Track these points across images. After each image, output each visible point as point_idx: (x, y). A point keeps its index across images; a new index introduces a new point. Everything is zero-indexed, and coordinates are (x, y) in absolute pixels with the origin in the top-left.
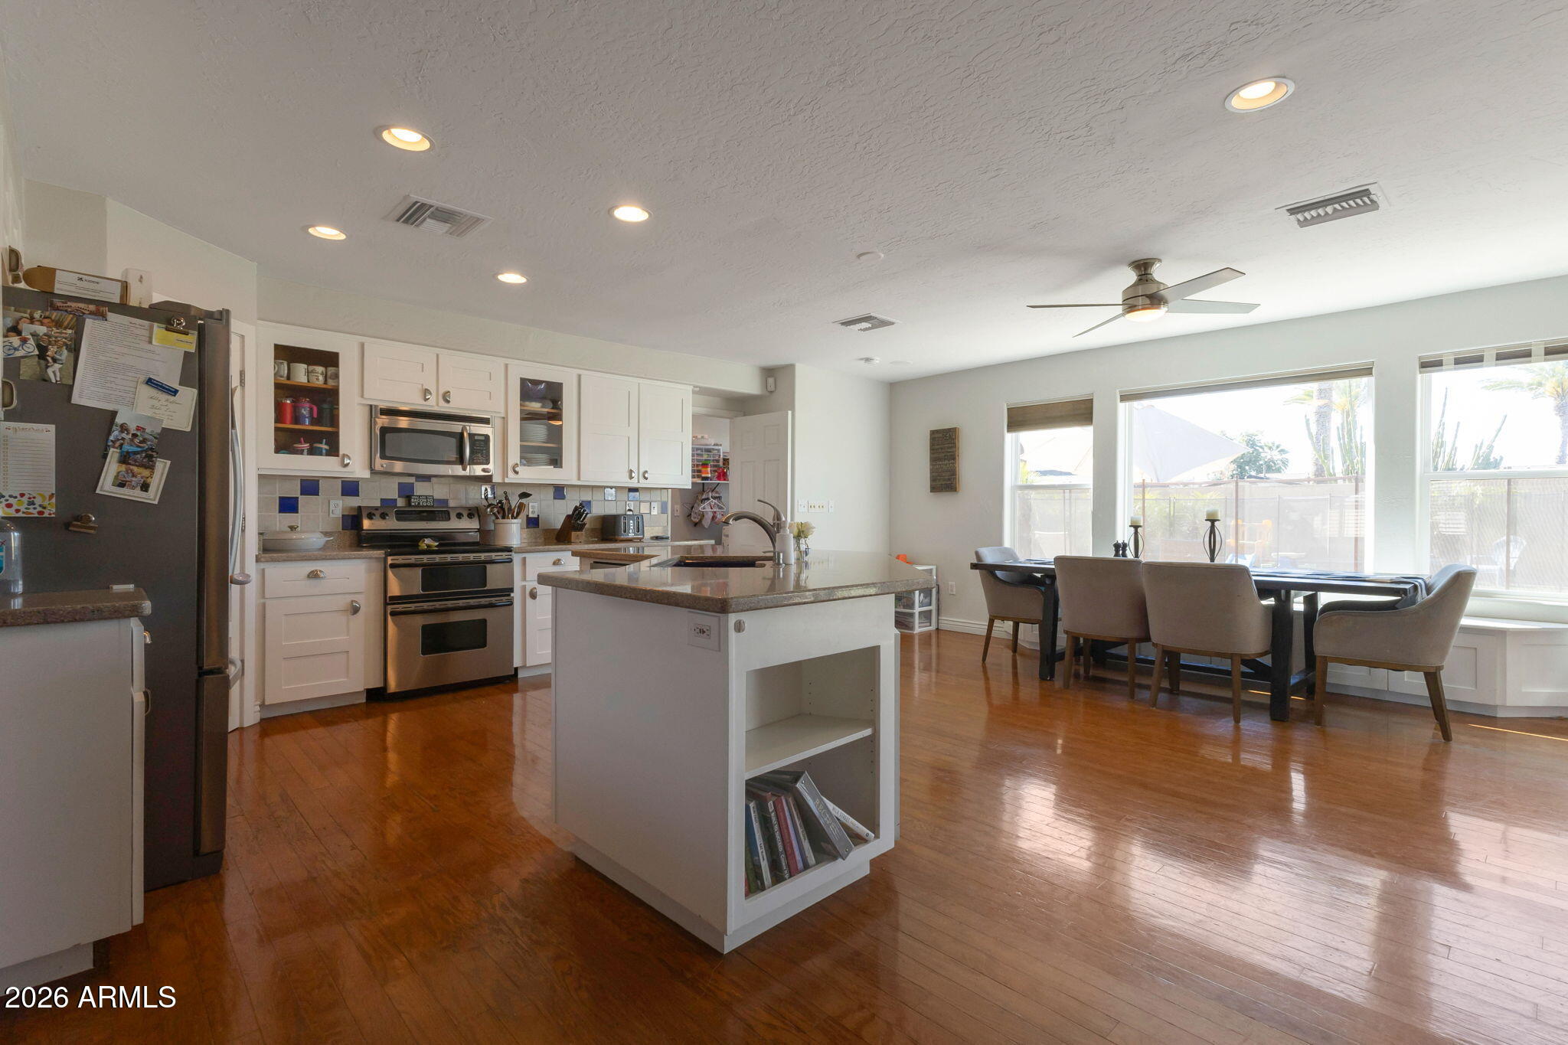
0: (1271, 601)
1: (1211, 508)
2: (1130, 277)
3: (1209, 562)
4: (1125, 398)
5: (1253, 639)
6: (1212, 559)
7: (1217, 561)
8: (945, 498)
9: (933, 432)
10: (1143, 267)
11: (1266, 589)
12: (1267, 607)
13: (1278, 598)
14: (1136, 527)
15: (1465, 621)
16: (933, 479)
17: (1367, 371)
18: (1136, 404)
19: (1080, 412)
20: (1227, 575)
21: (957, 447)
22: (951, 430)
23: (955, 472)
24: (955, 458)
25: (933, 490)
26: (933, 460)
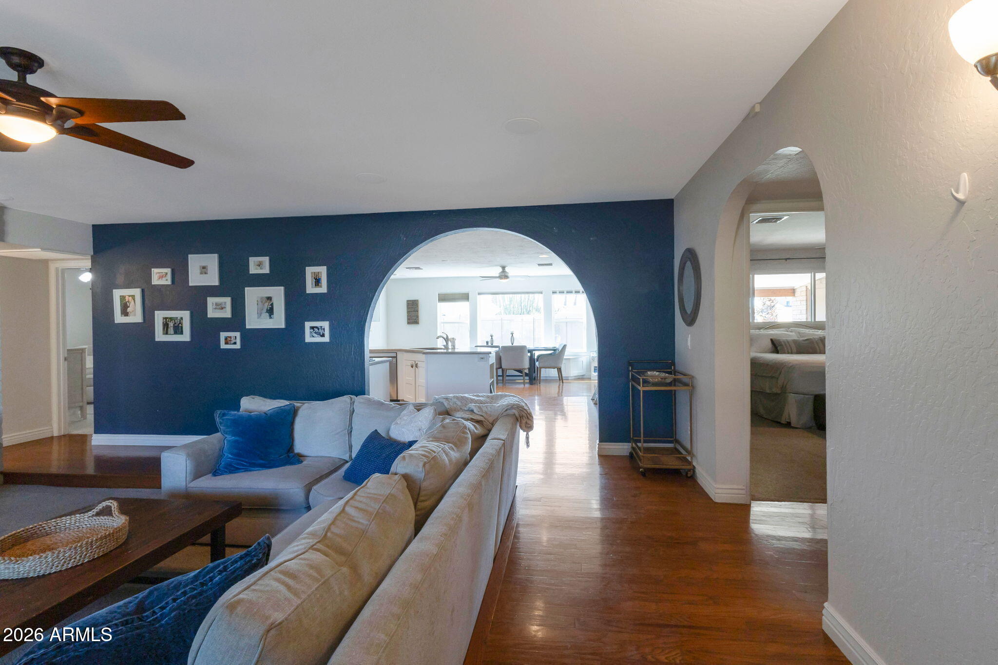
1: (512, 330)
2: (501, 270)
3: (511, 345)
4: (480, 294)
5: (525, 364)
6: (512, 344)
7: (514, 345)
8: (413, 327)
9: (408, 301)
10: (503, 268)
11: (530, 351)
12: (528, 356)
13: (531, 354)
14: (492, 336)
15: (565, 357)
16: (408, 319)
17: (542, 293)
18: (482, 296)
19: (465, 297)
20: (522, 348)
21: (418, 307)
22: (415, 301)
23: (417, 317)
24: (417, 311)
25: (409, 323)
26: (408, 312)
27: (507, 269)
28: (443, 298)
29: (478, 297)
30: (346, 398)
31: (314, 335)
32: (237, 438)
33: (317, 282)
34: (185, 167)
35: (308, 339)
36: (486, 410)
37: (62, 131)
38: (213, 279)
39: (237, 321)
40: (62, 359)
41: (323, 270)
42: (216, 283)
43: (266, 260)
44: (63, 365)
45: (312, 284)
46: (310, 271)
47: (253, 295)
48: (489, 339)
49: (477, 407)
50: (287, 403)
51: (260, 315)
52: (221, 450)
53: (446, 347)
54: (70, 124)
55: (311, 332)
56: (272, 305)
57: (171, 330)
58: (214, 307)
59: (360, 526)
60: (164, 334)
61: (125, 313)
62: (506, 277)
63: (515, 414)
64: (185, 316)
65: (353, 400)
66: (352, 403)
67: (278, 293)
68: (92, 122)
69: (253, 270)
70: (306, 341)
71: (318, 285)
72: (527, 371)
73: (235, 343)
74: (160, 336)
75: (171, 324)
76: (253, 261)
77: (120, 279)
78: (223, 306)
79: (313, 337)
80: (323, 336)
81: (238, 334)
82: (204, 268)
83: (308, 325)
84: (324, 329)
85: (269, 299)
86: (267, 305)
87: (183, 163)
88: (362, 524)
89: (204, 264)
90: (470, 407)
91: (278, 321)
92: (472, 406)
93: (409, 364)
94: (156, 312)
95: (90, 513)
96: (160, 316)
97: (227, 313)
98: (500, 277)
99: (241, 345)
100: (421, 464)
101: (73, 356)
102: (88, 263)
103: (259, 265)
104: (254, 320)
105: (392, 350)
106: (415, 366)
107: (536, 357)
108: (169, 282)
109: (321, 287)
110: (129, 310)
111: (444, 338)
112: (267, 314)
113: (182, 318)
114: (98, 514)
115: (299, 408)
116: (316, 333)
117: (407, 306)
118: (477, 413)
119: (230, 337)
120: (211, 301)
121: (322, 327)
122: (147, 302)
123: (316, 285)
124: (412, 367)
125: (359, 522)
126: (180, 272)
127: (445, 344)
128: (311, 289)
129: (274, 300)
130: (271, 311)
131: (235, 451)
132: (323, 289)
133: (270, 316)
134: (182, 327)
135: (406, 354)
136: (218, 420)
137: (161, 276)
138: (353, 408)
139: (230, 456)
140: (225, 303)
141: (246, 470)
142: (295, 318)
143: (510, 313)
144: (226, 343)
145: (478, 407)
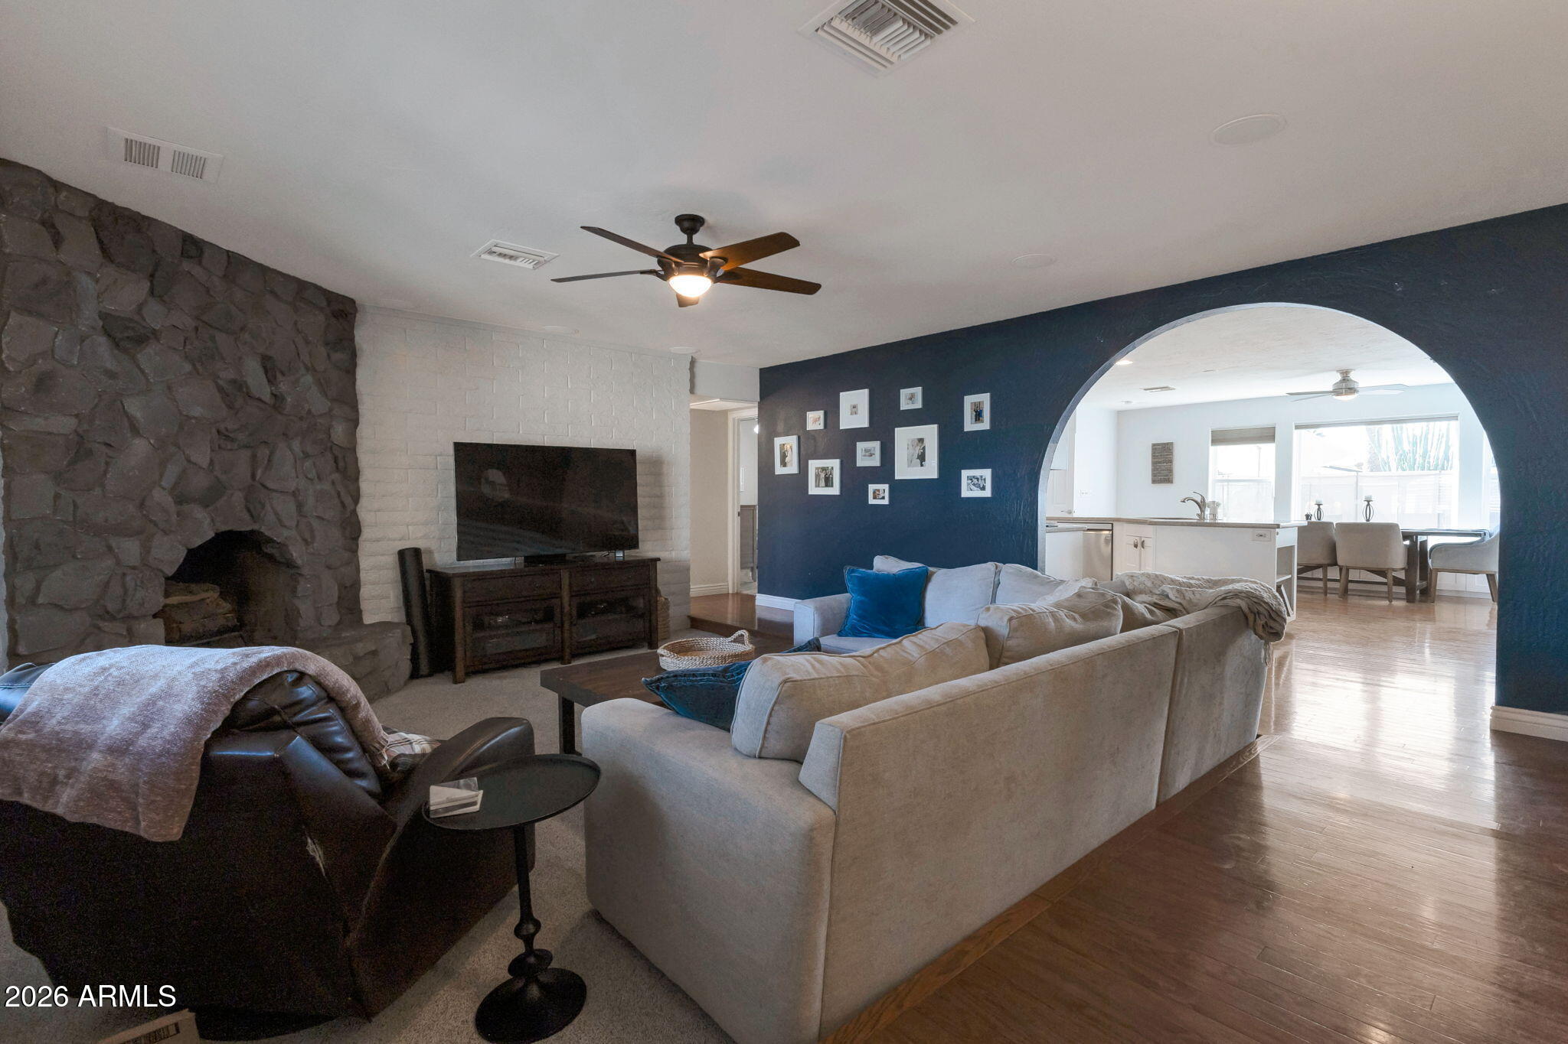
0: (1407, 542)
1: (1367, 494)
3: (1366, 521)
4: (1297, 427)
5: (1397, 560)
6: (1368, 520)
7: (1371, 521)
8: (1163, 487)
9: (1154, 445)
11: (1407, 536)
12: (1406, 545)
13: (1412, 541)
14: (1320, 505)
16: (1154, 475)
17: (1455, 418)
18: (1303, 431)
19: (1267, 435)
20: (1388, 529)
21: (1172, 454)
22: (1168, 444)
23: (1170, 471)
24: (1171, 461)
25: (1154, 482)
26: (1154, 463)
27: (1353, 376)
28: (1220, 438)
29: (1296, 433)
30: (990, 565)
31: (973, 487)
32: (863, 598)
33: (978, 416)
34: (815, 292)
35: (965, 493)
36: (1192, 596)
37: (716, 280)
38: (862, 421)
39: (885, 471)
40: (736, 515)
41: (985, 399)
42: (865, 424)
43: (918, 391)
44: (738, 520)
45: (971, 419)
46: (969, 400)
47: (904, 436)
48: (1313, 511)
49: (1175, 591)
50: (920, 565)
51: (910, 463)
52: (848, 609)
53: (1201, 516)
54: (720, 273)
55: (968, 484)
56: (924, 448)
57: (823, 483)
58: (864, 453)
59: (910, 658)
60: (816, 486)
61: (784, 464)
62: (1351, 390)
63: (1240, 608)
64: (835, 464)
65: (999, 569)
66: (998, 573)
67: (930, 433)
68: (735, 266)
69: (905, 405)
70: (962, 496)
71: (979, 419)
72: (1402, 575)
73: (883, 498)
74: (813, 490)
75: (823, 475)
76: (904, 393)
77: (780, 427)
78: (872, 452)
79: (971, 490)
80: (983, 488)
81: (886, 487)
82: (854, 407)
83: (965, 474)
84: (985, 479)
85: (921, 440)
86: (918, 451)
87: (810, 288)
88: (913, 656)
89: (854, 403)
90: (1165, 589)
91: (930, 470)
92: (1167, 588)
93: (1132, 540)
94: (810, 462)
95: (730, 639)
96: (814, 465)
97: (875, 462)
98: (1337, 391)
99: (890, 500)
100: (1006, 619)
101: (745, 510)
102: (754, 412)
103: (911, 398)
104: (905, 470)
105: (1106, 519)
106: (1140, 545)
107: (1428, 550)
108: (821, 427)
109: (983, 422)
110: (787, 459)
111: (1196, 502)
112: (918, 460)
113: (832, 468)
114: (735, 641)
115: (933, 573)
116: (974, 485)
117: (1154, 456)
118: (1174, 598)
119: (879, 490)
120: (861, 446)
121: (982, 477)
122: (802, 449)
123: (976, 420)
124: (1136, 546)
125: (910, 654)
126: (832, 414)
127: (1200, 512)
128: (970, 426)
129: (926, 443)
130: (922, 458)
131: (860, 612)
132: (985, 425)
133: (921, 463)
134: (832, 478)
135: (1126, 526)
136: (846, 576)
137: (815, 420)
138: (999, 580)
139: (855, 617)
140: (874, 448)
141: (870, 636)
142: (951, 464)
143: (1412, 468)
144: (875, 498)
145: (1178, 591)
